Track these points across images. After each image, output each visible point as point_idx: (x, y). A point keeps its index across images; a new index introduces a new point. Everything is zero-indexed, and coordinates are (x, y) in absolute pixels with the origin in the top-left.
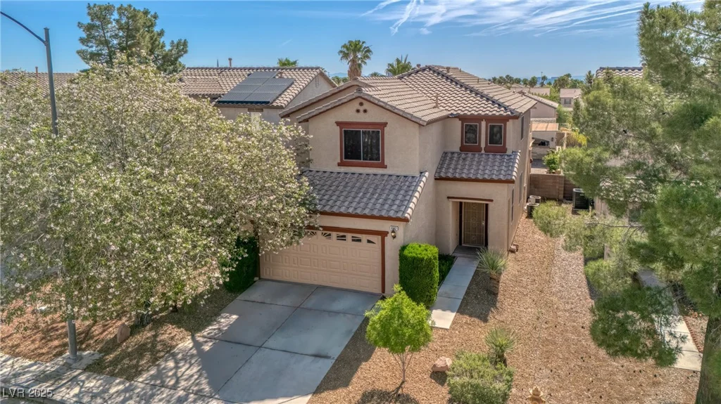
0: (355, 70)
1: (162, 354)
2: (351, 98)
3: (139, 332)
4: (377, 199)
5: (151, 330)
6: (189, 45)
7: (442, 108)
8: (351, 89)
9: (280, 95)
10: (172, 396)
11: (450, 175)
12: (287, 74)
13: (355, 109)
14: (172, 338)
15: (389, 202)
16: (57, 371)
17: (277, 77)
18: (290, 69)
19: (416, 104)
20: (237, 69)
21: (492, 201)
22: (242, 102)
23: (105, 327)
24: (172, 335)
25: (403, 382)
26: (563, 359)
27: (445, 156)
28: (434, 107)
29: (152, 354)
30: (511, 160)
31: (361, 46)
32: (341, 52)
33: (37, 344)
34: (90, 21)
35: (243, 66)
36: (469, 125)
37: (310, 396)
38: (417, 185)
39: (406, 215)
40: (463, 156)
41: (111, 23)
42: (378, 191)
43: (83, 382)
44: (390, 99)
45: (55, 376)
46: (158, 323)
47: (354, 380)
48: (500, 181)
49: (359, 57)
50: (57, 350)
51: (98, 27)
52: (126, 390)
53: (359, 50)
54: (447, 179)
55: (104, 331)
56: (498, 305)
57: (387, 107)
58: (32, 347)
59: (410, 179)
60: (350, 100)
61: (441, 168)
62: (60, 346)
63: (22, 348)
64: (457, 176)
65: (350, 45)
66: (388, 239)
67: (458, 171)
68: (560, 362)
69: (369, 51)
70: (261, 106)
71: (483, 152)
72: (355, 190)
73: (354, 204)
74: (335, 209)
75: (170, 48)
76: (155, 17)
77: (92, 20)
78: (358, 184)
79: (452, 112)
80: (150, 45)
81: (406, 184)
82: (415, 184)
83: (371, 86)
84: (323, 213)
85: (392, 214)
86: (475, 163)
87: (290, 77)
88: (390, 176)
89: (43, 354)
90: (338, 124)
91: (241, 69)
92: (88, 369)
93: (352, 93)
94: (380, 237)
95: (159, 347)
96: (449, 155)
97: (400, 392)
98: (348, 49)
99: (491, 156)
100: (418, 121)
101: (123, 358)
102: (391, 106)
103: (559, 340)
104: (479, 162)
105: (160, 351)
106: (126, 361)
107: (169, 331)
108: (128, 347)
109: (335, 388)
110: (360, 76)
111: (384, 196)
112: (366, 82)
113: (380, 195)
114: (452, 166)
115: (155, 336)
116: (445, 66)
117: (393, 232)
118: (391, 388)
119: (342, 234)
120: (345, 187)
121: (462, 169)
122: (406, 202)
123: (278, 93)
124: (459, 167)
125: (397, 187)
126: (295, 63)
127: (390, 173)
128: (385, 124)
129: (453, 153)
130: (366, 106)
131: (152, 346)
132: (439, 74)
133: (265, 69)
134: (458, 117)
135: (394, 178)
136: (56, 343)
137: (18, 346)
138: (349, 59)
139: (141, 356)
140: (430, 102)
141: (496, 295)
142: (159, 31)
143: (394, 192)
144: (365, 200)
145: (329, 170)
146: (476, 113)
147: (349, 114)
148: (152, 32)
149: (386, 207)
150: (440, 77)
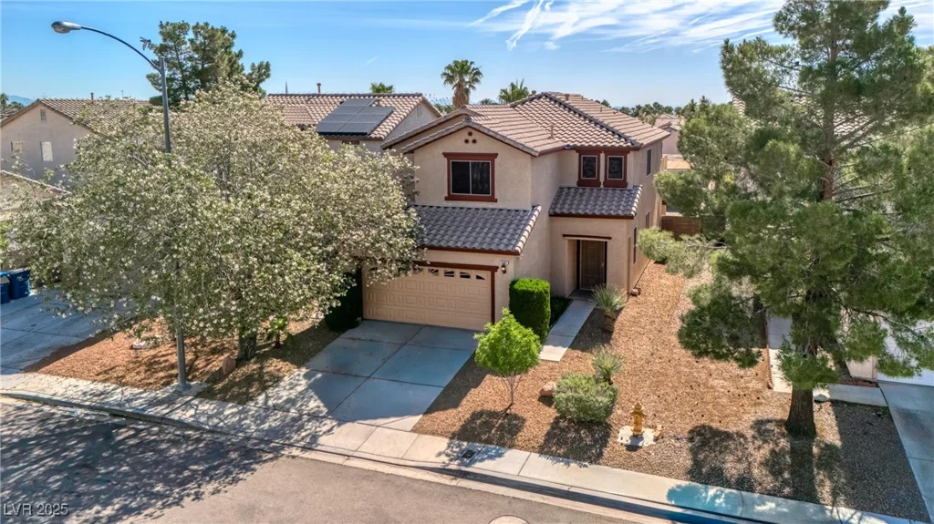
0: (461, 96)
1: (270, 383)
2: (459, 127)
3: (244, 365)
4: (487, 234)
5: (255, 363)
6: (271, 68)
7: (557, 139)
8: (459, 117)
9: (379, 125)
10: (286, 417)
11: (565, 211)
12: (385, 102)
13: (463, 140)
14: (279, 370)
15: (499, 236)
16: (168, 397)
17: (374, 105)
18: (389, 96)
19: (529, 135)
20: (327, 96)
21: (610, 238)
22: (335, 134)
23: (208, 362)
24: (278, 367)
25: (511, 405)
26: (672, 388)
27: (561, 193)
28: (549, 138)
29: (260, 384)
30: (631, 195)
31: (469, 68)
32: (445, 74)
33: (143, 375)
34: (162, 42)
35: (334, 93)
36: (588, 156)
37: (421, 416)
38: (529, 219)
39: (517, 248)
40: (581, 191)
41: (185, 43)
42: (488, 225)
43: (197, 406)
44: (501, 129)
45: (169, 401)
46: (263, 358)
47: (464, 402)
48: (618, 217)
49: (467, 80)
50: (164, 380)
51: (171, 48)
52: (240, 412)
53: (466, 72)
54: (563, 215)
55: (208, 365)
56: (612, 342)
57: (498, 137)
58: (138, 378)
59: (521, 213)
60: (459, 130)
61: (556, 204)
62: (165, 377)
63: (128, 378)
64: (573, 212)
65: (456, 66)
66: (498, 274)
67: (574, 207)
68: (668, 390)
69: (478, 73)
70: (356, 137)
71: (602, 186)
72: (463, 224)
73: (463, 239)
74: (443, 244)
75: (250, 72)
76: (233, 36)
77: (165, 40)
78: (467, 219)
79: (569, 143)
80: (228, 69)
81: (517, 218)
82: (526, 218)
83: (480, 115)
84: (431, 248)
85: (502, 247)
86: (592, 198)
87: (388, 105)
88: (501, 210)
89: (151, 384)
90: (446, 155)
91: (332, 96)
92: (198, 395)
93: (461, 123)
94: (489, 273)
95: (267, 378)
96: (566, 190)
97: (508, 412)
98: (453, 71)
99: (610, 191)
100: (529, 151)
101: (232, 387)
102: (502, 136)
103: (671, 372)
104: (597, 197)
105: (267, 381)
106: (235, 389)
107: (274, 365)
108: (235, 378)
109: (445, 409)
110: (467, 103)
111: (494, 230)
112: (474, 110)
113: (490, 229)
114: (568, 202)
115: (262, 368)
116: (565, 92)
117: (503, 266)
118: (499, 409)
119: (449, 270)
120: (453, 221)
121: (578, 205)
122: (517, 237)
123: (376, 123)
124: (576, 202)
125: (508, 222)
126: (391, 88)
127: (501, 207)
128: (496, 155)
129: (569, 188)
130: (476, 135)
131: (260, 376)
132: (556, 101)
133: (359, 96)
134: (575, 148)
135: (504, 212)
136: (162, 374)
137: (123, 377)
138: (454, 84)
139: (250, 386)
140: (545, 132)
141: (611, 333)
142: (237, 52)
143: (505, 226)
144: (474, 234)
145: (435, 204)
146: (594, 145)
147: (458, 145)
148: (230, 53)
149: (496, 240)
150: (557, 105)
